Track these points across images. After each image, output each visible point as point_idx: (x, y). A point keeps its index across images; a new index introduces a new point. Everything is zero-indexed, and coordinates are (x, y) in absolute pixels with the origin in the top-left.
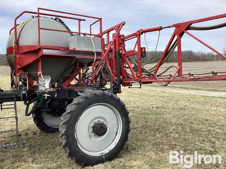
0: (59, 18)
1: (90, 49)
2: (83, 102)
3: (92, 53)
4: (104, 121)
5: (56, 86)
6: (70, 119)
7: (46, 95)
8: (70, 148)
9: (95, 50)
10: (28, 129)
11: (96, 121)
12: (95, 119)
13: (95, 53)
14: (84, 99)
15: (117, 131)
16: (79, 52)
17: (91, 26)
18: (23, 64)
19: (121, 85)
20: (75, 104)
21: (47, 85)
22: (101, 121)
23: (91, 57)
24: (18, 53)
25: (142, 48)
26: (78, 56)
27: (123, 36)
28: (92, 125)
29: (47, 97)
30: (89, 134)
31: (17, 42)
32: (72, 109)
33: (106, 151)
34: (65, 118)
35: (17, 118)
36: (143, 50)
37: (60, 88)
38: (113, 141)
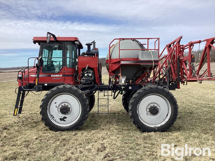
0: (137, 40)
1: (150, 59)
2: (142, 92)
3: (151, 62)
4: (158, 106)
5: (131, 82)
6: (134, 102)
7: (123, 87)
8: (134, 118)
9: (153, 59)
10: (121, 111)
11: (152, 105)
12: (151, 103)
13: (153, 61)
14: (143, 91)
15: (168, 114)
16: (142, 62)
17: (155, 42)
18: (112, 69)
19: (180, 83)
20: (137, 93)
21: (123, 82)
22: (156, 105)
23: (151, 64)
24: (110, 63)
25: (192, 55)
26: (141, 64)
27: (183, 45)
28: (149, 107)
29: (123, 88)
30: (147, 112)
31: (110, 57)
32: (135, 96)
33: (159, 125)
34: (132, 101)
35: (108, 99)
36: (193, 57)
37: (133, 84)
38: (164, 120)
